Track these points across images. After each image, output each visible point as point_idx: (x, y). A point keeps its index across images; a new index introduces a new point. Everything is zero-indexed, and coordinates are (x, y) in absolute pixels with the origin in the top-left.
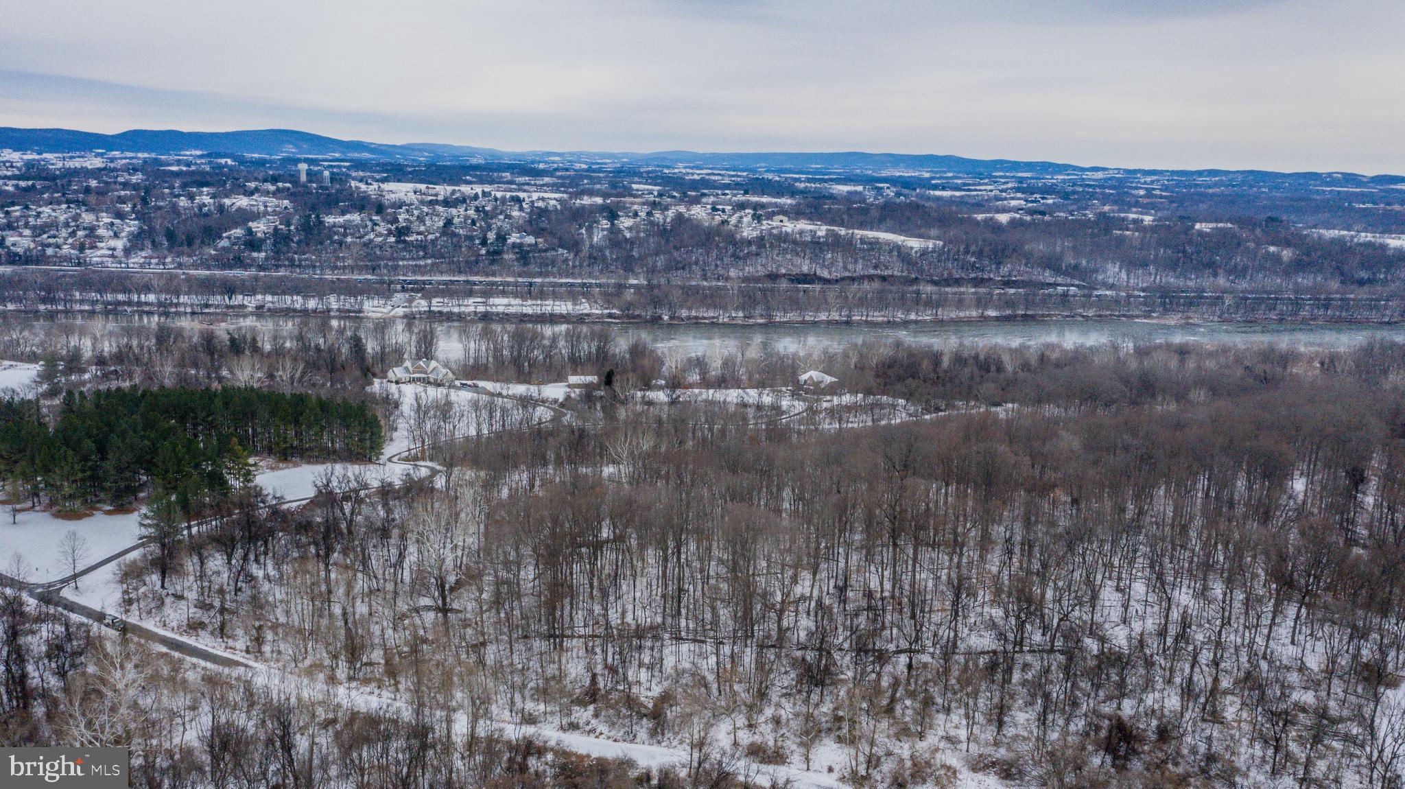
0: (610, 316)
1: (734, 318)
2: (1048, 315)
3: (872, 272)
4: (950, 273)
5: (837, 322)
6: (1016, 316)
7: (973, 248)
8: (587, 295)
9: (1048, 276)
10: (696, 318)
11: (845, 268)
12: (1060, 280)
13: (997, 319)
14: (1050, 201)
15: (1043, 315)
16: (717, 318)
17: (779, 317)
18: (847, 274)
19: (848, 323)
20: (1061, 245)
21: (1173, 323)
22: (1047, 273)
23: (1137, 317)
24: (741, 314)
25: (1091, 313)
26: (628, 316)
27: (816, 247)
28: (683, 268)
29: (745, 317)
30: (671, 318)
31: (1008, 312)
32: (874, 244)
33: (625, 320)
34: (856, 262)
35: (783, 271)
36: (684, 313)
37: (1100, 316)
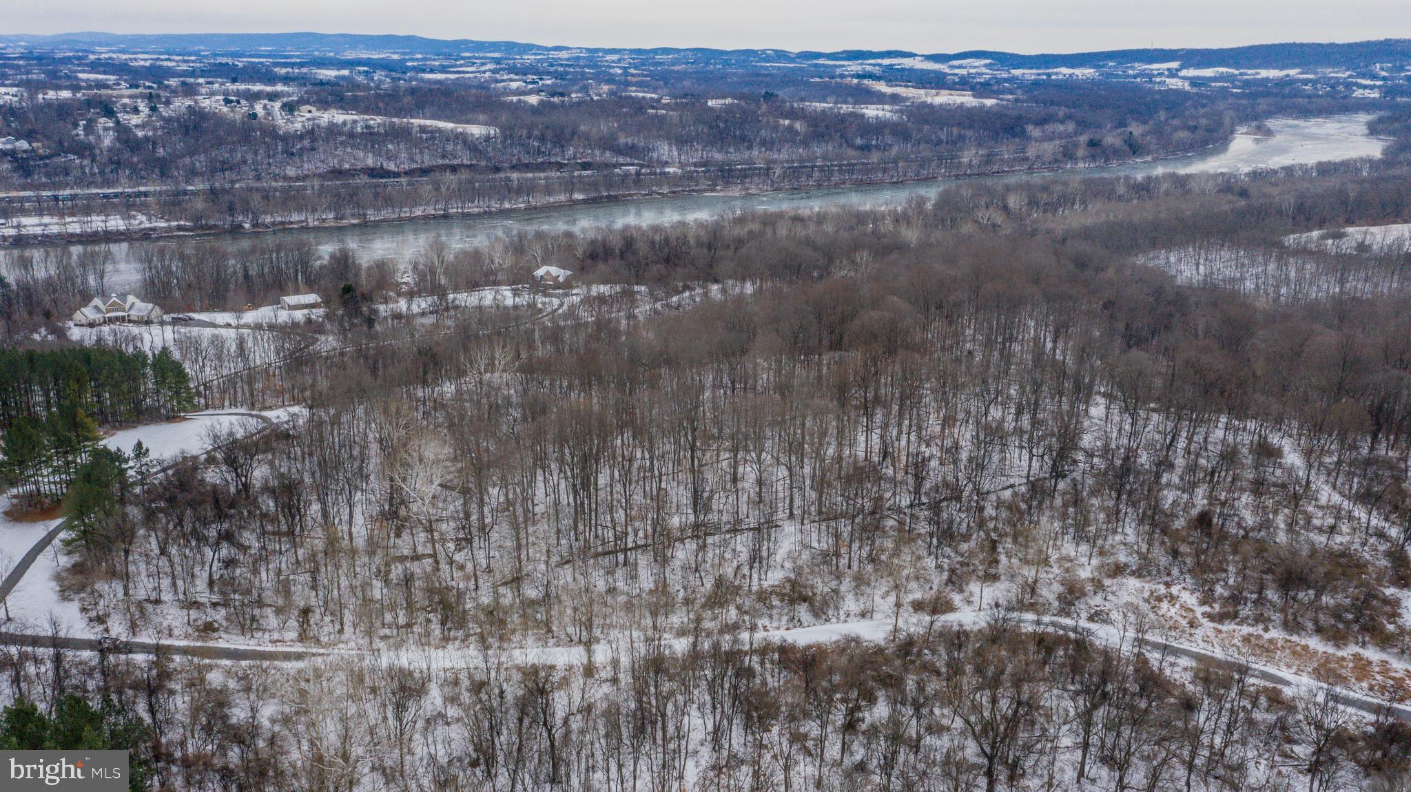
0: (179, 228)
1: (324, 220)
2: (629, 195)
3: (441, 162)
4: (519, 159)
5: (435, 217)
6: (602, 197)
7: (536, 132)
8: (143, 208)
9: (608, 156)
10: (282, 223)
11: (412, 160)
12: (621, 160)
13: (585, 202)
14: (549, 82)
15: (624, 196)
16: (306, 220)
17: (371, 215)
18: (414, 166)
19: (446, 217)
20: (605, 126)
21: (737, 194)
22: (608, 154)
23: (705, 191)
24: (331, 216)
25: (665, 190)
26: (202, 227)
27: (371, 138)
28: (231, 169)
29: (336, 218)
30: (255, 225)
31: (593, 195)
32: (433, 133)
33: (199, 232)
34: (421, 153)
35: (347, 166)
36: (268, 219)
37: (674, 192)
